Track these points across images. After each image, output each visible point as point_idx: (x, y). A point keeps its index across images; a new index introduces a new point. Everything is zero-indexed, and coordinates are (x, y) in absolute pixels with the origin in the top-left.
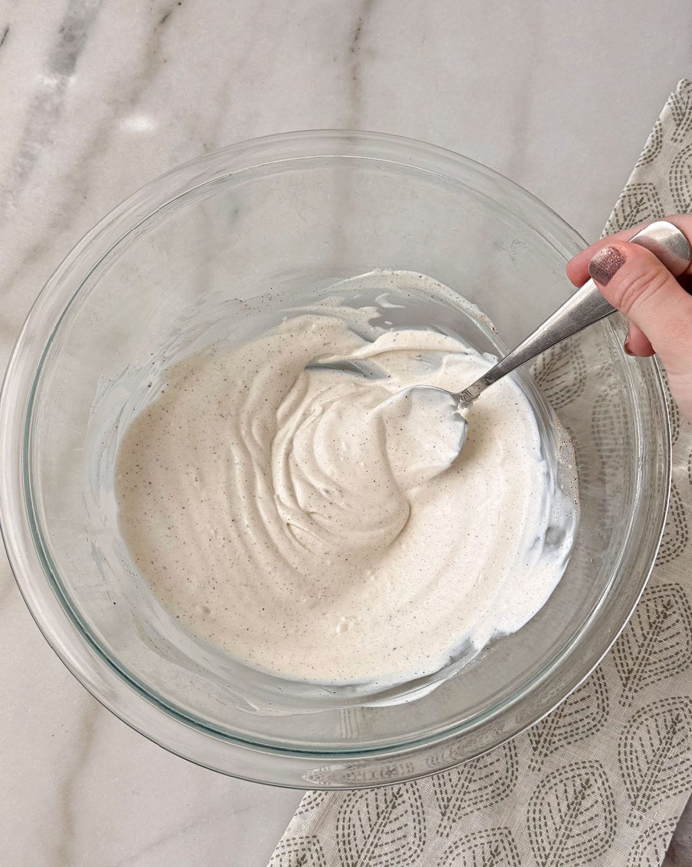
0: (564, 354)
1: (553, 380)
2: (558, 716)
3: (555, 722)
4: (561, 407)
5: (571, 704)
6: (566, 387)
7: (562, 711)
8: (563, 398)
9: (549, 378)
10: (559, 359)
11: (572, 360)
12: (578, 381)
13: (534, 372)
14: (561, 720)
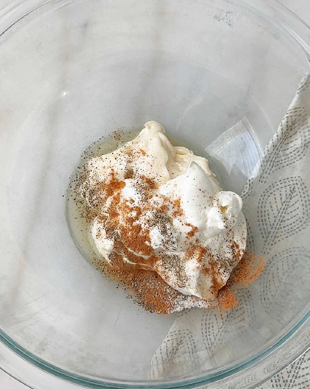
0: (294, 127)
1: (288, 143)
2: (294, 377)
3: (293, 381)
4: (294, 162)
5: (303, 369)
6: (297, 148)
7: (297, 373)
8: (295, 156)
9: (286, 142)
10: (291, 130)
11: (299, 131)
12: (303, 145)
13: (276, 138)
14: (296, 380)
